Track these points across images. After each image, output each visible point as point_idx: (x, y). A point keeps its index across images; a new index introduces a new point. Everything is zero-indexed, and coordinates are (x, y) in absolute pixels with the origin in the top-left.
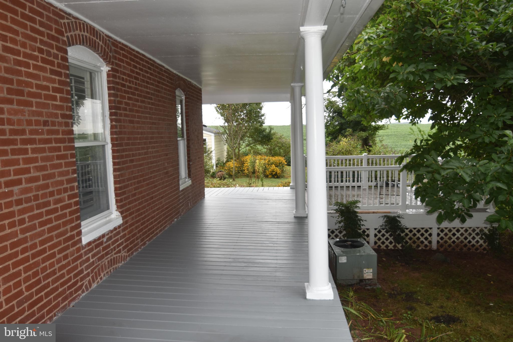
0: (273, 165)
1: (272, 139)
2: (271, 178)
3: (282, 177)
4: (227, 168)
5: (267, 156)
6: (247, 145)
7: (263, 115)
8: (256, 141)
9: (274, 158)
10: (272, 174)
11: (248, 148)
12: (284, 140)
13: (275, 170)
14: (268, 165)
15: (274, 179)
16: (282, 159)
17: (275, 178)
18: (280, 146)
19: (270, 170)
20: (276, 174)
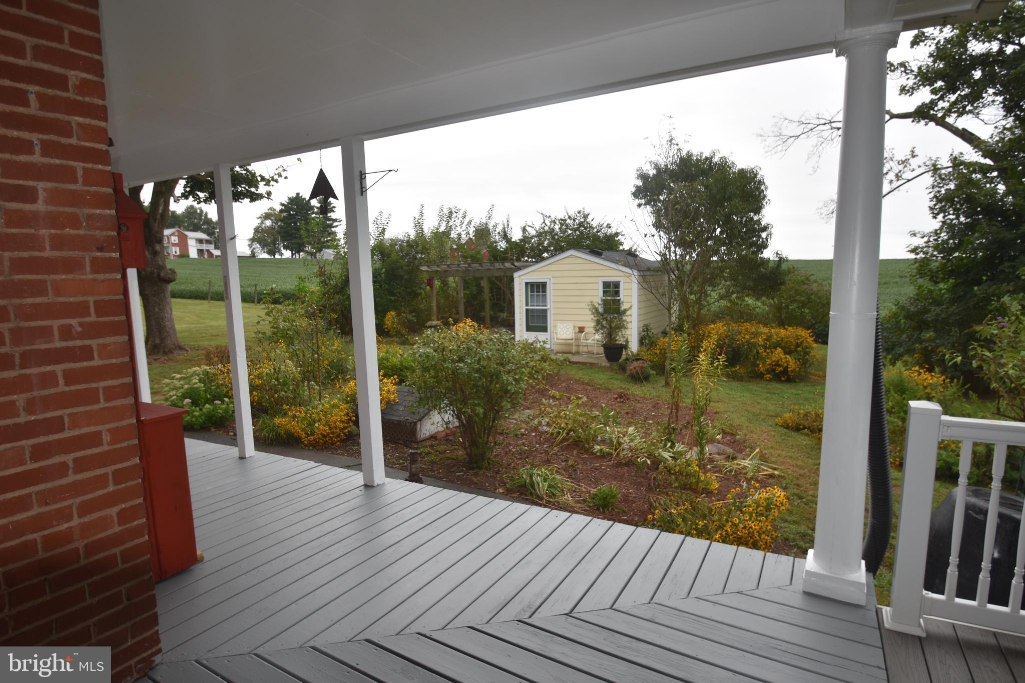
0: (779, 350)
1: (782, 283)
2: (770, 380)
3: (801, 380)
4: (658, 352)
5: (765, 325)
6: (721, 297)
7: (765, 229)
8: (744, 289)
9: (782, 332)
10: (774, 370)
11: (724, 303)
12: (815, 287)
13: (783, 363)
14: (765, 348)
15: (778, 386)
16: (804, 334)
17: (781, 381)
18: (803, 302)
19: (768, 361)
20: (785, 371)
